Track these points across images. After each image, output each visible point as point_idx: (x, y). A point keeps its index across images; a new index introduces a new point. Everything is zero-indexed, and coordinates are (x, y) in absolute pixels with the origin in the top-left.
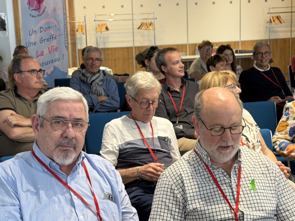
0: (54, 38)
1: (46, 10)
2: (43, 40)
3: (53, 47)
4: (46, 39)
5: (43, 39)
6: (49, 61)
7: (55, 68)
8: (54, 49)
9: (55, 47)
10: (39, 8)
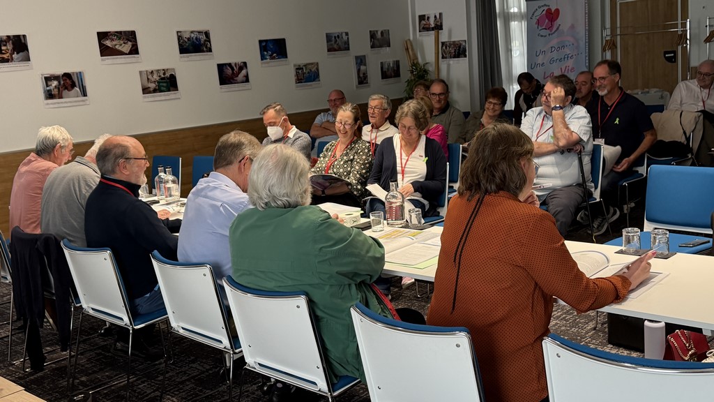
0: (569, 58)
1: (560, 28)
3: (567, 68)
4: (558, 59)
5: (555, 59)
9: (570, 68)
10: (552, 27)
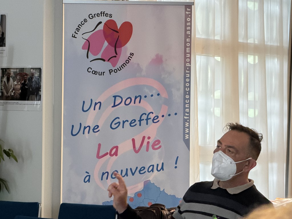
0: (150, 121)
1: (133, 60)
2: (119, 123)
3: (146, 140)
4: (128, 121)
5: (121, 121)
6: (131, 169)
7: (148, 185)
8: (148, 143)
9: (151, 141)
10: (115, 57)
